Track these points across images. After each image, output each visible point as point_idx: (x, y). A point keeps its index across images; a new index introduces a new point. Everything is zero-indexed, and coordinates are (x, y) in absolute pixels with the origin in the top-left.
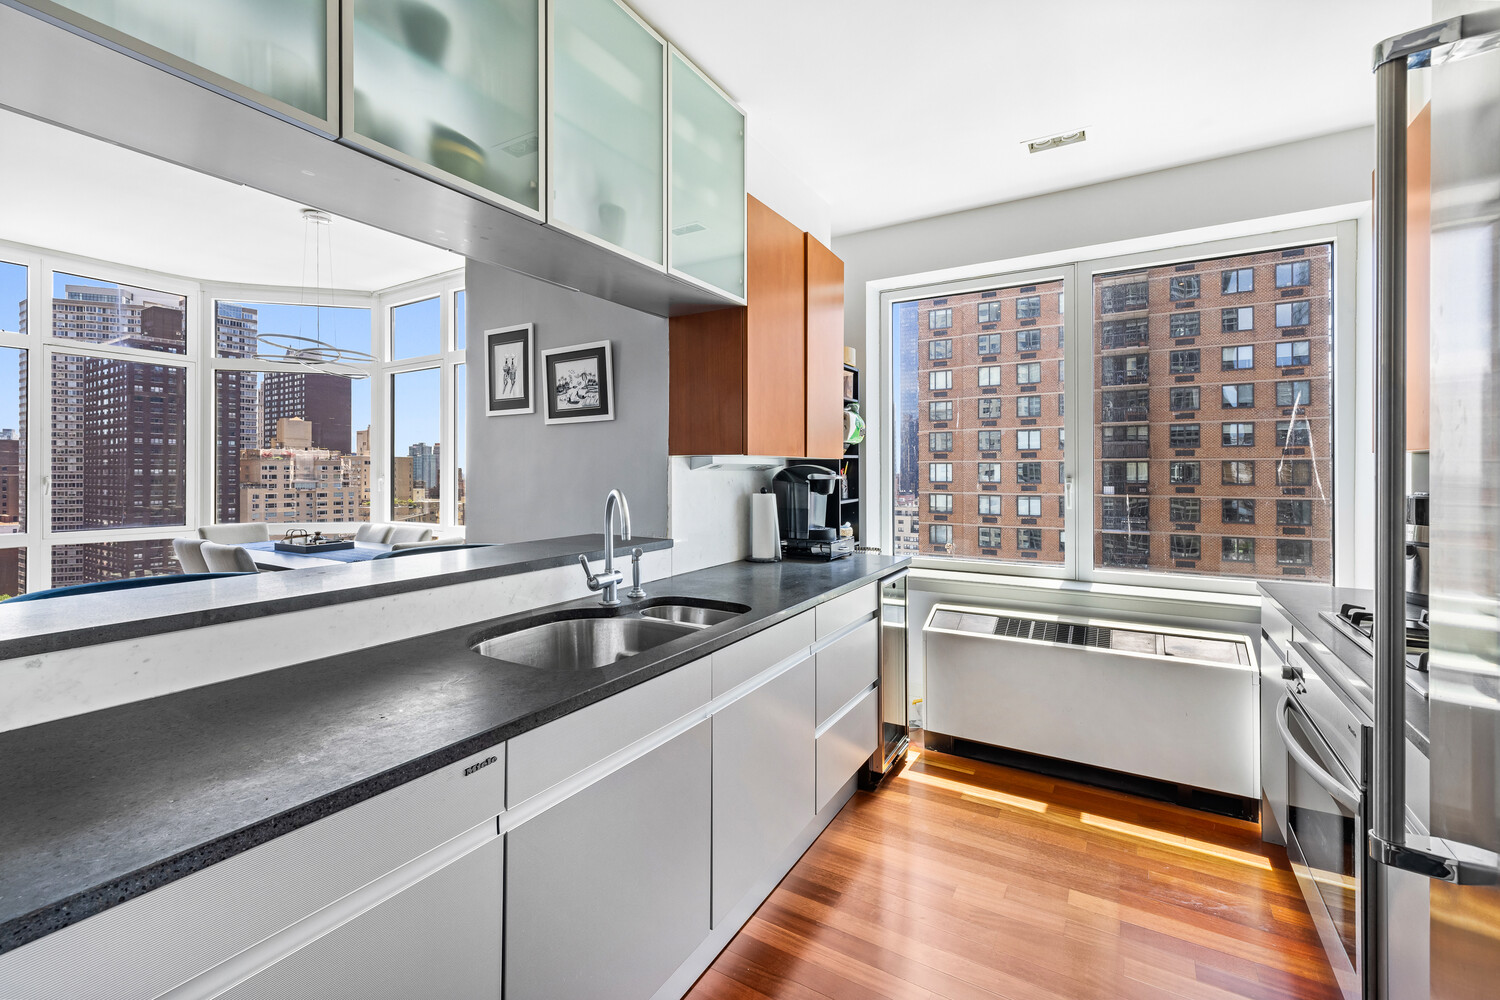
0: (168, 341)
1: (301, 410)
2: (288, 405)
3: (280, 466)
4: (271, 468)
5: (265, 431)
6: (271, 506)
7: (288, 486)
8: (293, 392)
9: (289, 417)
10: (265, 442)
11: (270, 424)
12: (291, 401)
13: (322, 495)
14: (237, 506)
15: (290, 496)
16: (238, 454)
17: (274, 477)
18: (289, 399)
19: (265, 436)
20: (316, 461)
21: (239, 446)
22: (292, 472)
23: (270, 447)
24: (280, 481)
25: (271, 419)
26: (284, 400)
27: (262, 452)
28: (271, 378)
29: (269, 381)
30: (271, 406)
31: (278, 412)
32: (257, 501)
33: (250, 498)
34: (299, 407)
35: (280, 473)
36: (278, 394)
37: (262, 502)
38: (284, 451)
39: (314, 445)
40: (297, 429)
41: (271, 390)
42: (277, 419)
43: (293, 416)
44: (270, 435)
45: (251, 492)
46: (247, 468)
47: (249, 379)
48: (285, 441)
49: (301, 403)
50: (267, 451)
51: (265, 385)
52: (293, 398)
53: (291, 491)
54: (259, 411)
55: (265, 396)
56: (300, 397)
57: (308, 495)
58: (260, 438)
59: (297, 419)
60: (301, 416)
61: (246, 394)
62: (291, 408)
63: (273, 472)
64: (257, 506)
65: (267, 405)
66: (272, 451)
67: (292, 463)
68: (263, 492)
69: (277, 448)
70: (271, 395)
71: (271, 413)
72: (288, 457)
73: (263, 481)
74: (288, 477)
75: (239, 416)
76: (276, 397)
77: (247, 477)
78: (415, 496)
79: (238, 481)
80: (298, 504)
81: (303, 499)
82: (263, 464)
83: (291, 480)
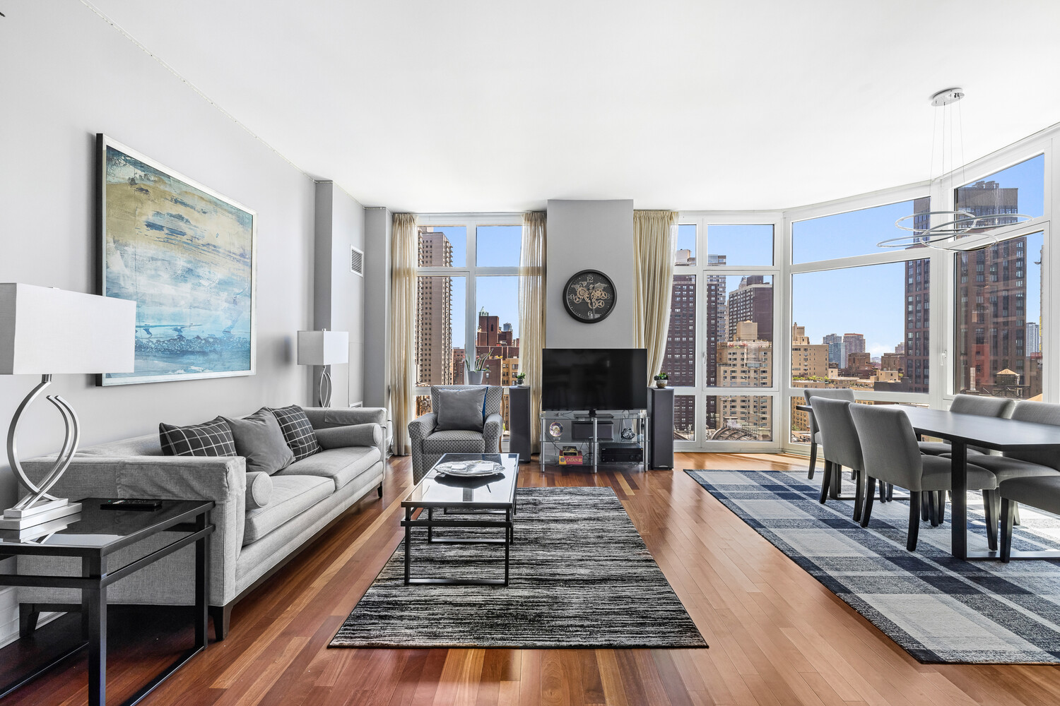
0: (683, 283)
1: (750, 316)
2: (743, 313)
3: (739, 352)
4: (734, 354)
5: (730, 330)
6: (734, 377)
7: (743, 365)
8: (746, 305)
9: (743, 321)
10: (730, 338)
11: (733, 326)
12: (744, 310)
13: (764, 372)
14: (715, 377)
15: (744, 372)
16: (716, 345)
17: (735, 359)
18: (743, 310)
19: (730, 334)
20: (760, 349)
21: (716, 341)
22: (745, 356)
23: (732, 341)
24: (739, 362)
25: (733, 323)
26: (740, 310)
27: (729, 343)
28: (733, 297)
29: (732, 299)
30: (733, 315)
31: (737, 318)
32: (726, 375)
33: (722, 372)
34: (749, 314)
35: (738, 356)
36: (737, 307)
37: (728, 375)
38: (741, 343)
39: (759, 338)
40: (748, 328)
41: (733, 304)
42: (737, 322)
43: (746, 320)
44: (732, 333)
45: (723, 368)
46: (721, 354)
47: (722, 299)
48: (741, 336)
49: (750, 311)
50: (731, 343)
51: (730, 302)
52: (746, 308)
53: (745, 368)
54: (727, 318)
55: (730, 309)
56: (750, 307)
57: (755, 372)
58: (727, 335)
59: (748, 321)
60: (750, 320)
61: (720, 308)
62: (744, 315)
63: (735, 356)
64: (726, 377)
65: (731, 314)
66: (734, 343)
67: (746, 351)
68: (729, 369)
69: (737, 341)
70: (733, 308)
71: (733, 319)
72: (742, 347)
73: (729, 362)
74: (743, 359)
75: (716, 322)
76: (736, 309)
77: (721, 359)
78: (830, 374)
79: (716, 362)
80: (749, 377)
81: (752, 374)
82: (730, 351)
83: (745, 361)
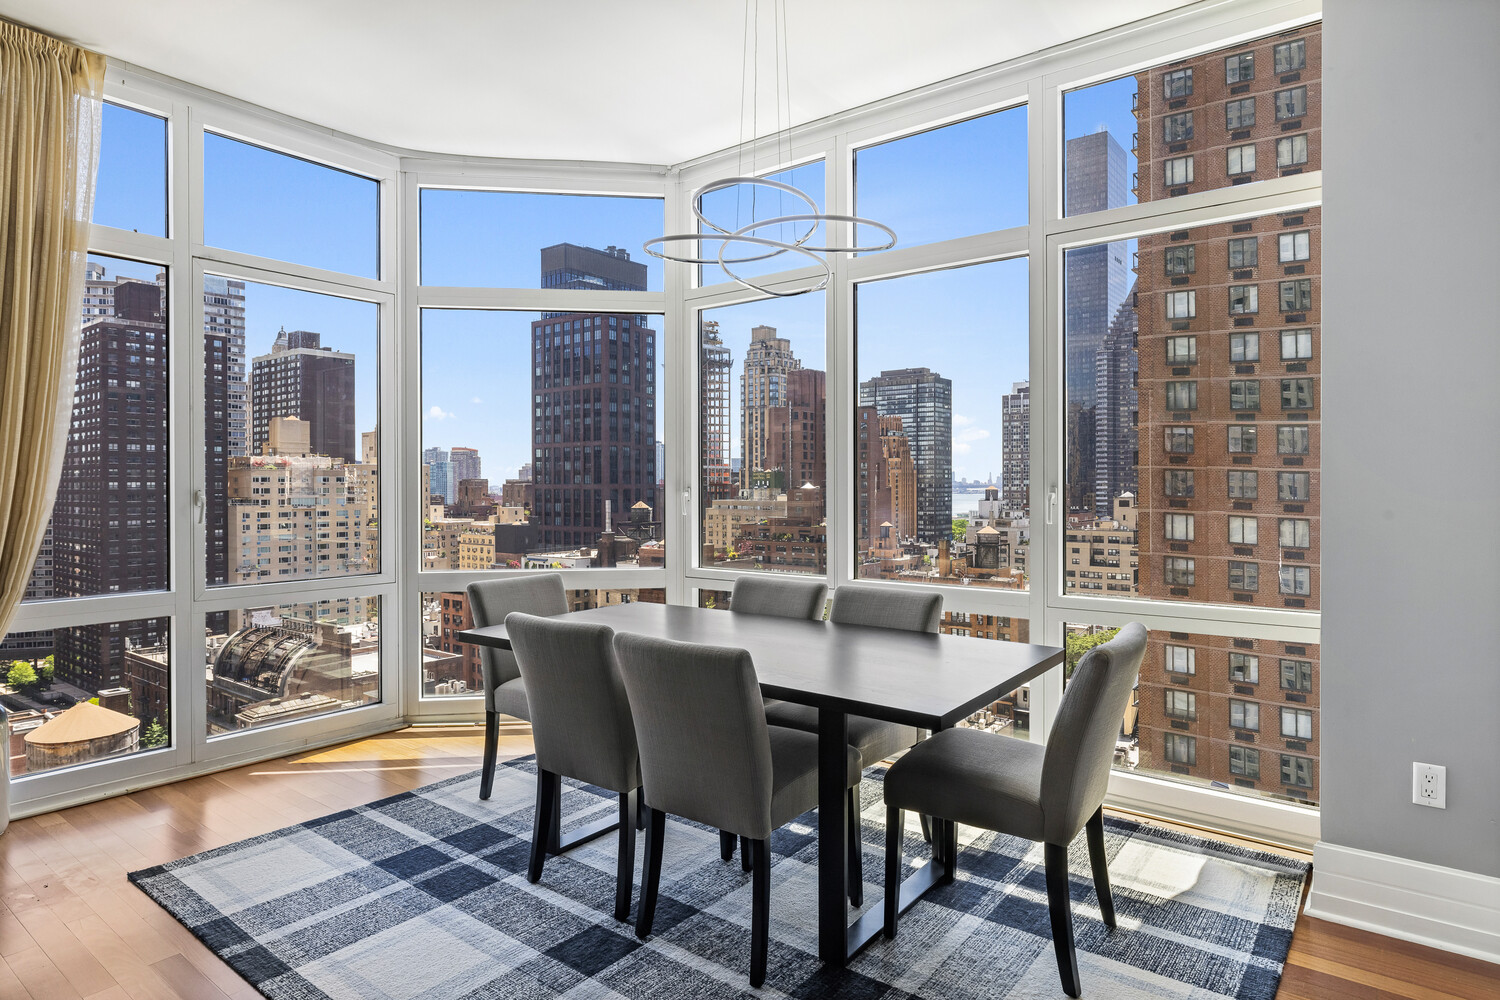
0: (146, 324)
1: (296, 406)
2: (281, 401)
3: (274, 476)
4: (264, 480)
5: (254, 433)
6: (265, 527)
7: (283, 502)
8: (286, 385)
9: (282, 416)
10: (254, 448)
11: (260, 425)
12: (284, 396)
13: (324, 514)
14: (225, 527)
15: (285, 515)
16: (225, 461)
17: (267, 491)
18: (281, 394)
19: (254, 441)
20: (314, 472)
21: (225, 454)
22: (287, 485)
23: (260, 454)
24: (274, 497)
25: (260, 418)
26: (276, 395)
27: (253, 460)
28: (260, 367)
29: (258, 372)
30: (260, 403)
31: (269, 410)
32: (248, 522)
33: (239, 517)
34: (293, 403)
35: (274, 486)
36: (269, 388)
37: (253, 522)
38: (278, 459)
39: (313, 451)
40: (290, 430)
41: (261, 382)
42: (269, 418)
43: (287, 415)
44: (261, 440)
45: (240, 509)
46: (236, 480)
47: (236, 369)
48: (278, 446)
49: (296, 398)
50: (258, 459)
51: (254, 376)
52: (287, 393)
53: (287, 508)
54: (248, 408)
55: (254, 391)
56: (296, 391)
57: (307, 514)
58: (249, 443)
59: (292, 418)
60: (296, 415)
61: (233, 388)
62: (284, 404)
63: (266, 485)
64: (248, 527)
65: (257, 401)
66: (265, 459)
67: (287, 474)
68: (254, 510)
69: (269, 454)
70: (261, 389)
71: (260, 411)
72: (282, 466)
73: (254, 496)
74: (283, 491)
75: (226, 415)
76: (266, 392)
77: (236, 491)
78: (432, 514)
79: (226, 497)
80: (295, 526)
81: (301, 519)
82: (255, 474)
83: (287, 495)
